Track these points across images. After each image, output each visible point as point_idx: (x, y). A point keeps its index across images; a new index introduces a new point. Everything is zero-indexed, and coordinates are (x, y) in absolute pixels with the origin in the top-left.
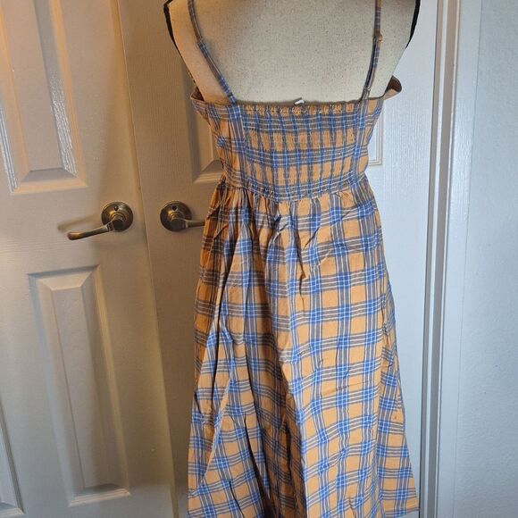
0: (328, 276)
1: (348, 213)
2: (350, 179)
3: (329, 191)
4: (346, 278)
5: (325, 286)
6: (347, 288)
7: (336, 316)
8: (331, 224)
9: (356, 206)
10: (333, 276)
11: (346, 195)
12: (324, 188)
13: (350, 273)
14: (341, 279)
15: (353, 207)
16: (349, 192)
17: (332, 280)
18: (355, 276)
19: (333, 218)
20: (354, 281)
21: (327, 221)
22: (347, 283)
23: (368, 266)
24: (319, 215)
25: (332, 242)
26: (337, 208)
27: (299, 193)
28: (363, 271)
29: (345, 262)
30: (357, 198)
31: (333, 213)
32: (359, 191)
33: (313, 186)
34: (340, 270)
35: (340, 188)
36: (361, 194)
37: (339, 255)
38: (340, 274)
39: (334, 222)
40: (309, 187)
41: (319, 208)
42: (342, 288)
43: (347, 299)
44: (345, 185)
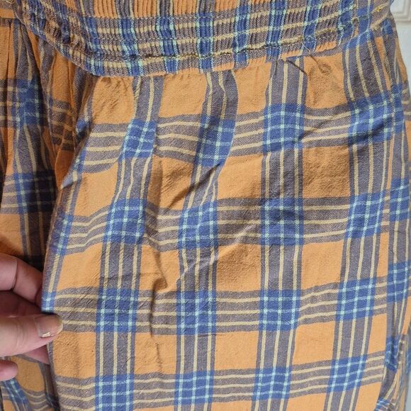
0: (235, 295)
1: (320, 125)
2: (344, 18)
3: (273, 51)
4: (287, 305)
5: (226, 318)
6: (285, 328)
7: (248, 390)
8: (264, 150)
9: (349, 106)
10: (252, 294)
11: (326, 69)
12: (254, 39)
13: (300, 293)
14: (273, 305)
15: (338, 109)
16: (333, 61)
17: (245, 306)
18: (313, 299)
19: (275, 134)
20: (310, 311)
21: (253, 139)
22: (286, 317)
23: (353, 275)
24: (230, 123)
25: (262, 202)
26: (291, 107)
27: (169, 51)
28: (335, 286)
29: (289, 264)
30: (356, 80)
31: (276, 121)
32: (366, 59)
33: (218, 30)
34: (274, 283)
35: (310, 46)
36: (369, 71)
37: (275, 243)
38: (273, 292)
39: (276, 147)
40: (204, 32)
41: (233, 104)
42: (272, 329)
43: (283, 354)
44: (326, 37)
